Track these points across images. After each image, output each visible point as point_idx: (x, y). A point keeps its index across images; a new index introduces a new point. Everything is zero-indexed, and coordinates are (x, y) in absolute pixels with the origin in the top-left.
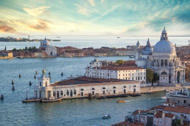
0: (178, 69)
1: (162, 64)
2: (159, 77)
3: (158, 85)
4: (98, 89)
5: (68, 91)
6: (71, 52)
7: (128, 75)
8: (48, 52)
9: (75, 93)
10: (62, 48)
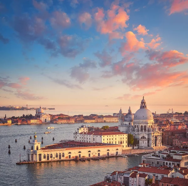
0: (156, 134)
1: (142, 130)
2: (139, 141)
3: (138, 148)
4: (85, 152)
5: (57, 154)
6: (62, 119)
7: (111, 139)
8: (43, 119)
9: (63, 156)
10: (55, 116)
